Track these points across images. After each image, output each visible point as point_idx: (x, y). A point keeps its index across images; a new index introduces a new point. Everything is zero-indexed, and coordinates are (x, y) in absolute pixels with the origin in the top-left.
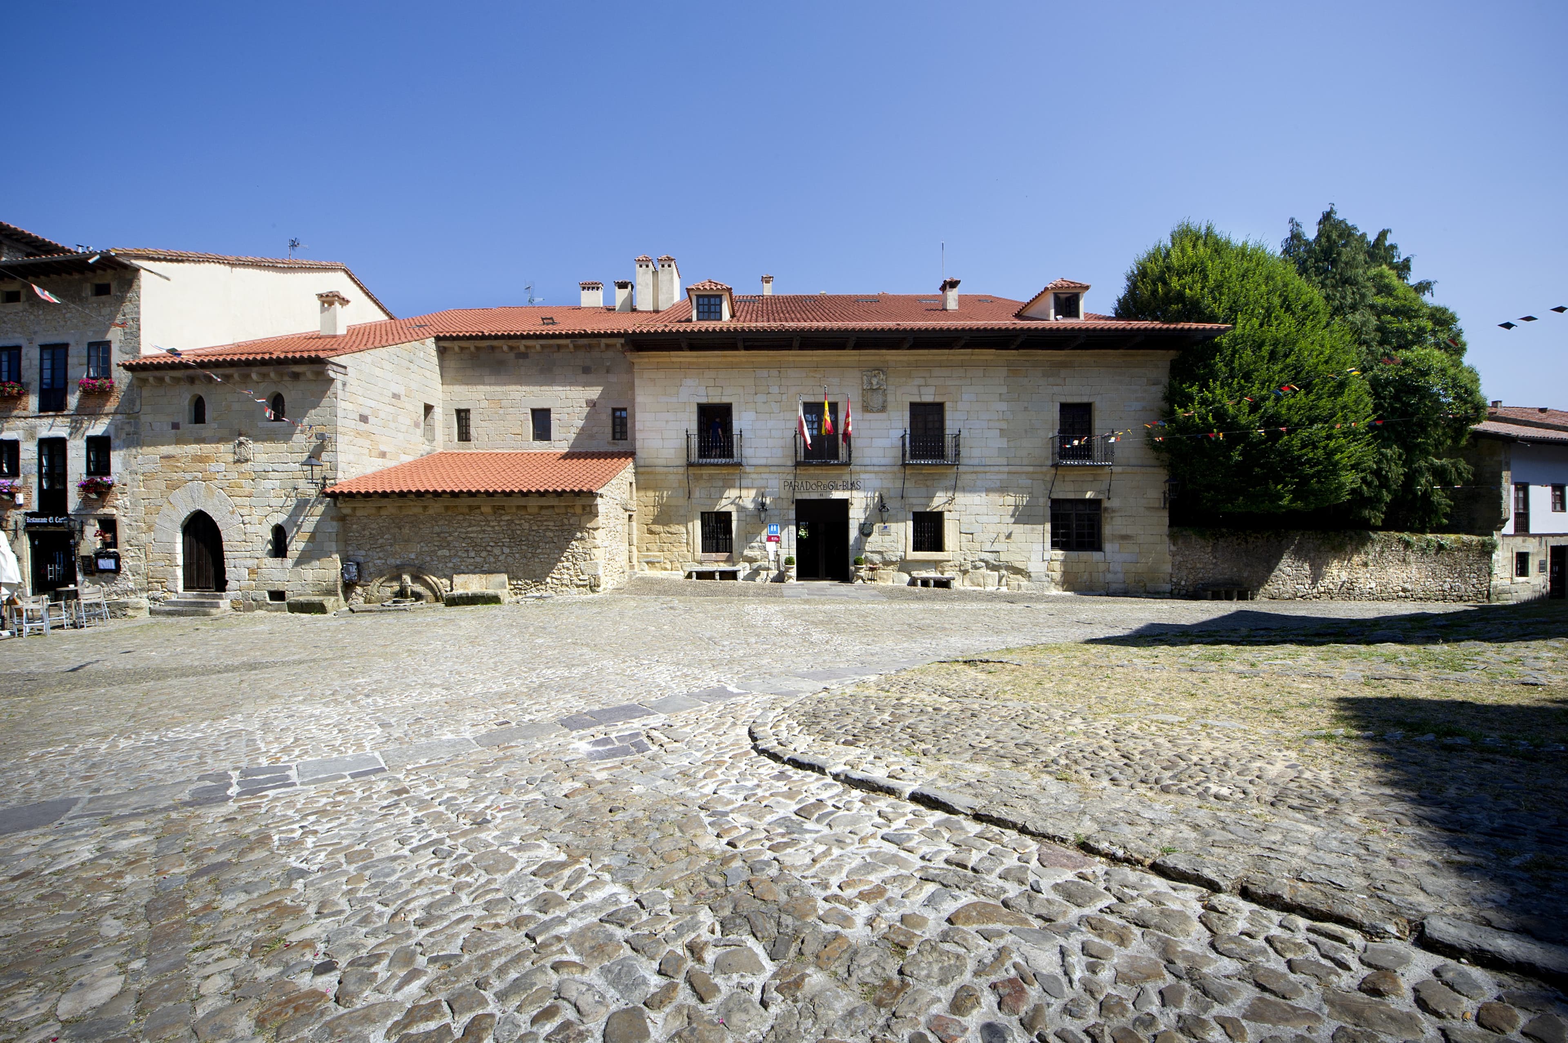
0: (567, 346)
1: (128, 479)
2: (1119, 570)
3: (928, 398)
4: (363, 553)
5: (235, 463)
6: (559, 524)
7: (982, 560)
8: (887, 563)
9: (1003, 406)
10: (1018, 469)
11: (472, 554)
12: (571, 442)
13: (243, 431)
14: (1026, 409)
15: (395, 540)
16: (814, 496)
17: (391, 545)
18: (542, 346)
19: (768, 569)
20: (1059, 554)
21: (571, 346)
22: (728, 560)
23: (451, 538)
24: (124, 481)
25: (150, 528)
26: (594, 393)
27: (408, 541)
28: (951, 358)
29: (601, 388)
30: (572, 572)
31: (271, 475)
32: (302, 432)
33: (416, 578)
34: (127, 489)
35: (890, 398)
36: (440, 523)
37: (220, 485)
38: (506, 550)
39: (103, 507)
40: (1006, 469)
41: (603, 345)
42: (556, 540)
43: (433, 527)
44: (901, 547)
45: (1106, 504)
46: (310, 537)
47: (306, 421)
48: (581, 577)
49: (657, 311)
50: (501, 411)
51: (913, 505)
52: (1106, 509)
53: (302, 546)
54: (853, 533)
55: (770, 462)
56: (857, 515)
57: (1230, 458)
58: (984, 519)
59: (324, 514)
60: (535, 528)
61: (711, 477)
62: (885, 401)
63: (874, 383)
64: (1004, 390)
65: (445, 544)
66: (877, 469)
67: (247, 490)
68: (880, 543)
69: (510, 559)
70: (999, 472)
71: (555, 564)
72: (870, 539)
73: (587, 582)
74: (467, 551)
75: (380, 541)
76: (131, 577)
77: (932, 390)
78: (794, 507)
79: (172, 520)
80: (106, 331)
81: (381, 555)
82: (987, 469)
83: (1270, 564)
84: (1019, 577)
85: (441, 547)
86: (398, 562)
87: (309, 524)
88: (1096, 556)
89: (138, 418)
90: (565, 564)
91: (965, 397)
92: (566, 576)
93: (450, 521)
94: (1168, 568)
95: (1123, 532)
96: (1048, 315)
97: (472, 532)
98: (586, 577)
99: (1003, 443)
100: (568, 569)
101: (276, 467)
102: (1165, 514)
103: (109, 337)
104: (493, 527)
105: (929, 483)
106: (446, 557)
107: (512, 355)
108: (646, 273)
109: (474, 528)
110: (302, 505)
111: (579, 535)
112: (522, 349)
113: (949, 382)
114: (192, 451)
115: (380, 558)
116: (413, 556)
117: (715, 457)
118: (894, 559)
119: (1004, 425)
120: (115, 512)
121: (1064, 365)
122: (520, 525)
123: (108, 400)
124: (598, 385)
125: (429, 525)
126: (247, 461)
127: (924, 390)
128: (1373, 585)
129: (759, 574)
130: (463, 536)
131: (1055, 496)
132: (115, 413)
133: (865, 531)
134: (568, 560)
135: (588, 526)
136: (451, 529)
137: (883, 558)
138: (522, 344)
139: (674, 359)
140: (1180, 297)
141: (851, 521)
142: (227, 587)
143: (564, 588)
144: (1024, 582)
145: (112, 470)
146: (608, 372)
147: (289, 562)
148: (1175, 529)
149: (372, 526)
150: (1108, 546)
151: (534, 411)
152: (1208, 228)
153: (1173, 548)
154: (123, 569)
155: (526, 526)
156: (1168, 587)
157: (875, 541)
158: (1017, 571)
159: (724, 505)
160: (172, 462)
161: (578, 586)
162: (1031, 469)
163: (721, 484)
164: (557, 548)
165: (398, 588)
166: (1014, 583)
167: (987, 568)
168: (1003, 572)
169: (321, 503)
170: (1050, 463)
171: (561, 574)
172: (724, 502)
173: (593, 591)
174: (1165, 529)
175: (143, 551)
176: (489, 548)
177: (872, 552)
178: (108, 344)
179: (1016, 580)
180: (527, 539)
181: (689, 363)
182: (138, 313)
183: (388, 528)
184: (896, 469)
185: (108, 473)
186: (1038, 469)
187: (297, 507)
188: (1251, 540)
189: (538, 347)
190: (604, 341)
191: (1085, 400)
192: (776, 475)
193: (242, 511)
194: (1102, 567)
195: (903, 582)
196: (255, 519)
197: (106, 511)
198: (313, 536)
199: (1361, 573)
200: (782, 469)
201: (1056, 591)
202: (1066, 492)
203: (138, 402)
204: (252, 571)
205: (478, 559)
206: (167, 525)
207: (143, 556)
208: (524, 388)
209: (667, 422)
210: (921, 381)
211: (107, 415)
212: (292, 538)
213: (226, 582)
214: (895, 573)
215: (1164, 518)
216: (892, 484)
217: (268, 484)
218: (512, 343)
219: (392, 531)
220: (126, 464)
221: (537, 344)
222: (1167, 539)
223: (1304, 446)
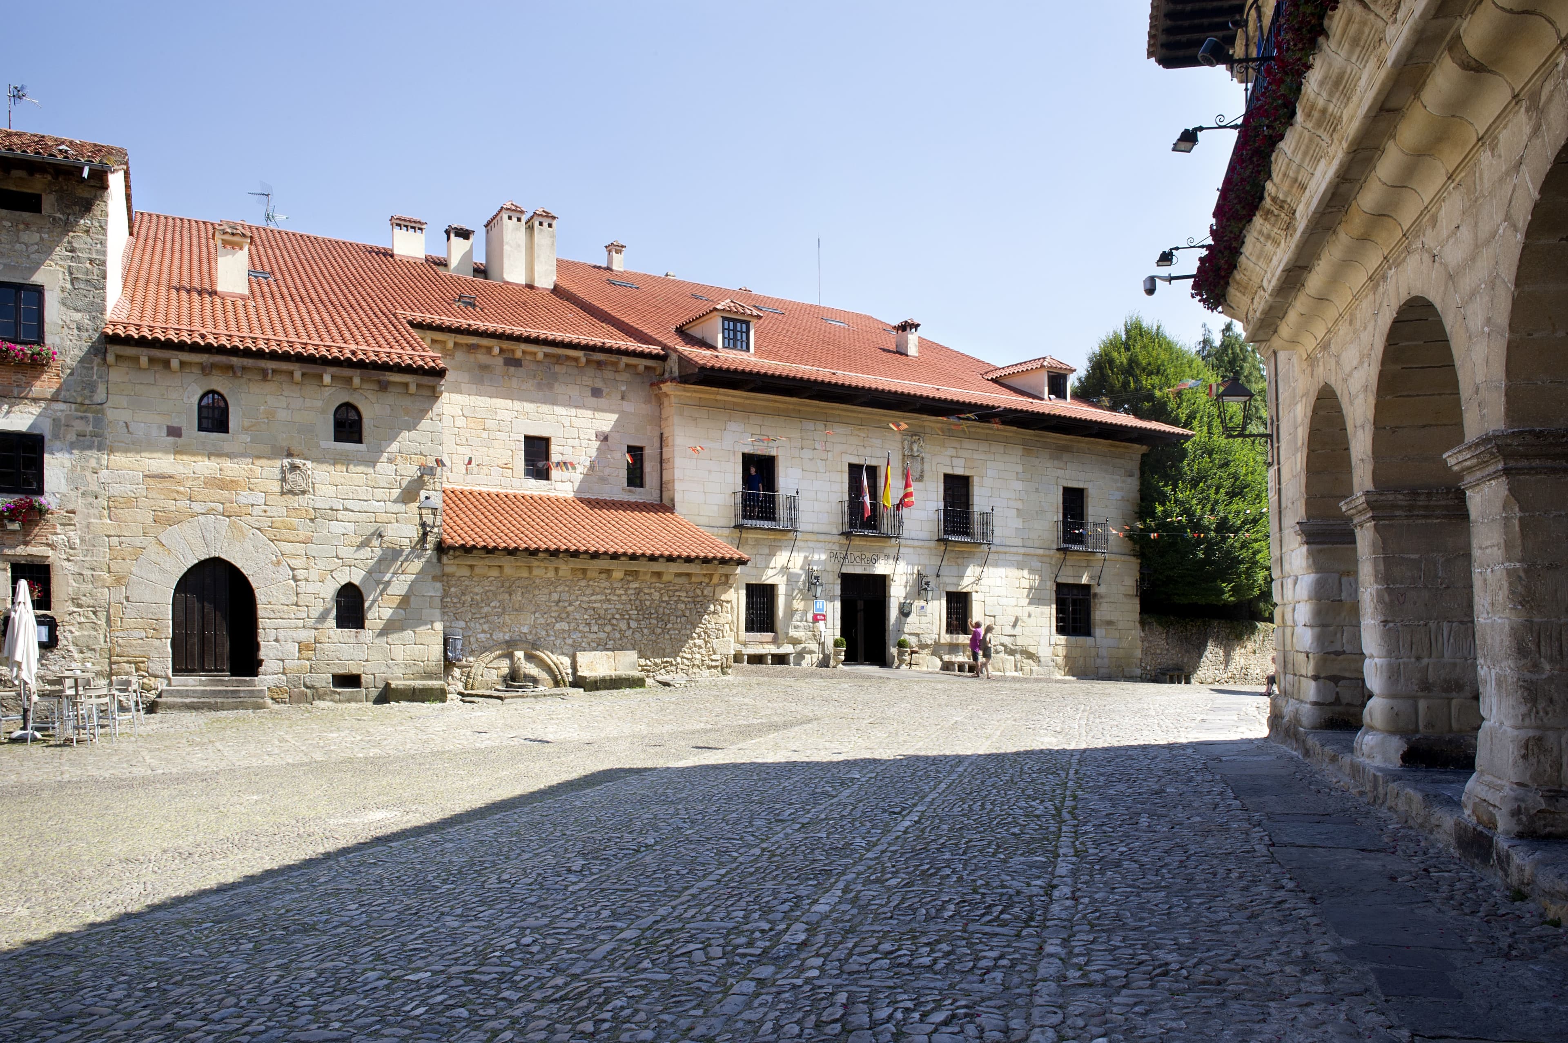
0: (576, 359)
1: (79, 504)
2: (1105, 654)
3: (959, 471)
4: (462, 624)
5: (283, 493)
6: (691, 594)
7: (1002, 645)
8: (923, 646)
9: (1019, 485)
10: (1031, 551)
11: (595, 628)
12: (577, 485)
13: (295, 449)
14: (1037, 490)
15: (504, 608)
16: (858, 570)
17: (499, 616)
18: (546, 355)
19: (811, 652)
20: (1062, 639)
21: (583, 360)
22: (775, 641)
23: (569, 609)
24: (70, 507)
25: (119, 580)
26: (606, 421)
27: (519, 610)
28: (979, 430)
29: (615, 417)
30: (703, 651)
31: (341, 515)
32: (390, 461)
33: (529, 657)
34: (76, 519)
35: (927, 467)
36: (559, 589)
37: (257, 525)
38: (633, 624)
39: (26, 544)
40: (1022, 550)
41: (622, 365)
42: (687, 613)
43: (550, 594)
44: (936, 631)
45: (1096, 590)
46: (401, 602)
47: (394, 447)
48: (713, 657)
49: (531, 287)
50: (485, 435)
51: (946, 584)
52: (1095, 595)
53: (387, 613)
54: (893, 613)
55: (816, 528)
56: (897, 593)
57: (1195, 555)
58: (1003, 601)
59: (422, 571)
60: (666, 598)
61: (757, 542)
62: (922, 471)
63: (915, 449)
64: (1020, 468)
65: (564, 615)
66: (916, 543)
67: (302, 534)
68: (917, 625)
69: (638, 636)
70: (1017, 554)
71: (686, 641)
72: (909, 620)
73: (718, 663)
74: (589, 624)
75: (486, 610)
76: (76, 655)
77: (961, 462)
78: (839, 581)
79: (163, 571)
80: (35, 267)
81: (486, 627)
82: (1008, 549)
83: (1200, 650)
84: (1031, 661)
85: (559, 619)
86: (507, 638)
87: (399, 586)
88: (1089, 640)
89: (102, 411)
90: (697, 641)
91: (990, 473)
92: (698, 656)
93: (570, 587)
94: (1138, 653)
95: (1108, 618)
96: (1043, 393)
97: (595, 602)
98: (718, 657)
99: (1019, 523)
100: (700, 647)
101: (349, 504)
102: (1137, 601)
103: (37, 278)
104: (620, 596)
105: (960, 561)
106: (564, 631)
107: (500, 361)
108: (518, 229)
109: (599, 597)
110: (391, 556)
111: (712, 608)
112: (519, 354)
113: (975, 457)
114: (206, 472)
115: (484, 632)
116: (525, 630)
117: (758, 518)
118: (929, 642)
119: (1019, 505)
120: (50, 553)
121: (1065, 449)
122: (650, 594)
123: (38, 378)
124: (613, 412)
125: (547, 591)
126: (304, 492)
127: (956, 461)
128: (1258, 671)
129: (804, 658)
130: (585, 606)
131: (1059, 580)
132: (54, 399)
133: (905, 613)
134: (699, 637)
135: (723, 598)
136: (573, 597)
137: (919, 640)
138: (520, 349)
139: (719, 397)
140: (1150, 397)
141: (892, 599)
142: (262, 669)
143: (696, 670)
144: (1035, 668)
145: (46, 487)
146: (623, 398)
147: (367, 635)
148: (1145, 616)
149: (476, 590)
150: (1099, 632)
151: (528, 439)
152: (1158, 328)
153: (1142, 634)
154: (62, 642)
155: (656, 595)
156: (1138, 672)
157: (913, 623)
158: (1030, 656)
159: (769, 577)
160: (166, 484)
161: (709, 667)
162: (1041, 552)
163: (766, 551)
164: (687, 622)
165: (505, 671)
166: (1027, 668)
167: (1006, 652)
168: (1018, 656)
169: (419, 557)
170: (1055, 547)
171: (693, 653)
172: (770, 572)
173: (724, 673)
174: (1137, 616)
175: (102, 615)
176: (614, 622)
177: (910, 634)
178: (39, 291)
179: (1028, 664)
180: (657, 612)
181: (735, 404)
182: (104, 253)
183: (495, 594)
184: (933, 544)
185: (40, 491)
186: (1047, 552)
187: (380, 560)
188: (1189, 627)
189: (540, 356)
190: (625, 360)
191: (1080, 485)
192: (823, 544)
193: (294, 563)
194: (1093, 652)
195: (935, 666)
196: (314, 575)
197: (35, 550)
198: (405, 601)
199: (1253, 660)
200: (829, 538)
201: (1059, 675)
202: (1067, 578)
203: (101, 389)
204: (303, 647)
205: (602, 635)
206: (152, 577)
207: (102, 622)
208: (517, 405)
209: (710, 471)
210: (952, 452)
211: (35, 400)
212: (374, 601)
213: (260, 663)
214: (929, 657)
215: (1135, 605)
216: (929, 562)
217: (336, 527)
218: (506, 345)
219: (500, 597)
220: (74, 482)
221: (540, 351)
222: (1138, 625)
223: (1242, 548)
